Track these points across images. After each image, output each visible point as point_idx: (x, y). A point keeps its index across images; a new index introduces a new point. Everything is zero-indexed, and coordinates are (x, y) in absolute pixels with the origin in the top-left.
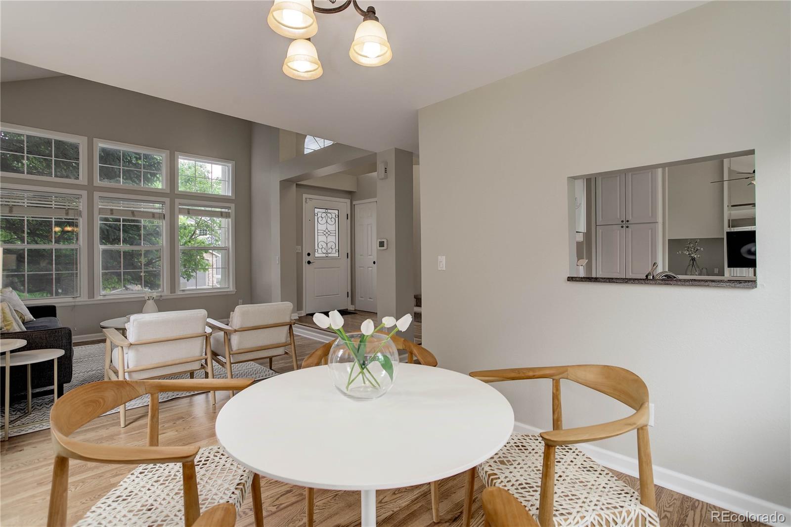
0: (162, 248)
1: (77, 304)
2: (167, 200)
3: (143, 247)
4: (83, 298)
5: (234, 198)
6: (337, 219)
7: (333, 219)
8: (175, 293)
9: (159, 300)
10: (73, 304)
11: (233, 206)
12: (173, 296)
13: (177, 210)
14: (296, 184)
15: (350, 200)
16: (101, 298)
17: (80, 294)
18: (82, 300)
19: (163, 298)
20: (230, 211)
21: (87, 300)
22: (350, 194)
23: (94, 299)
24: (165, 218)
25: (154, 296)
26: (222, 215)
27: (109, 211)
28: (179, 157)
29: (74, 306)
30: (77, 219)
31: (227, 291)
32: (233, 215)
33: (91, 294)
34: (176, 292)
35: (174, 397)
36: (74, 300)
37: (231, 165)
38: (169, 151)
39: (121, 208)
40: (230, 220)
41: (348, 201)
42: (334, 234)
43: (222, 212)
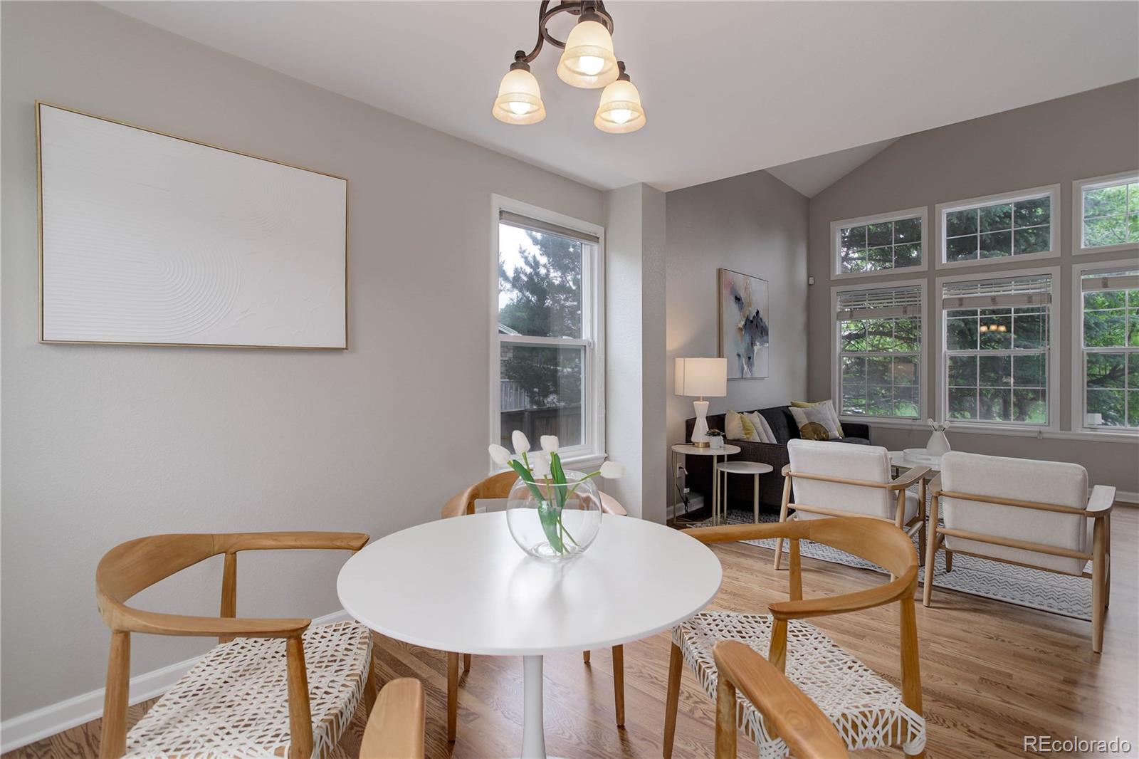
0: (1047, 353)
1: (914, 428)
2: (1055, 270)
3: (1013, 350)
12: (1065, 435)
13: (1076, 285)
17: (921, 416)
19: (1045, 436)
24: (1052, 300)
25: (946, 427)
27: (958, 302)
34: (1071, 429)
35: (872, 568)
39: (977, 295)
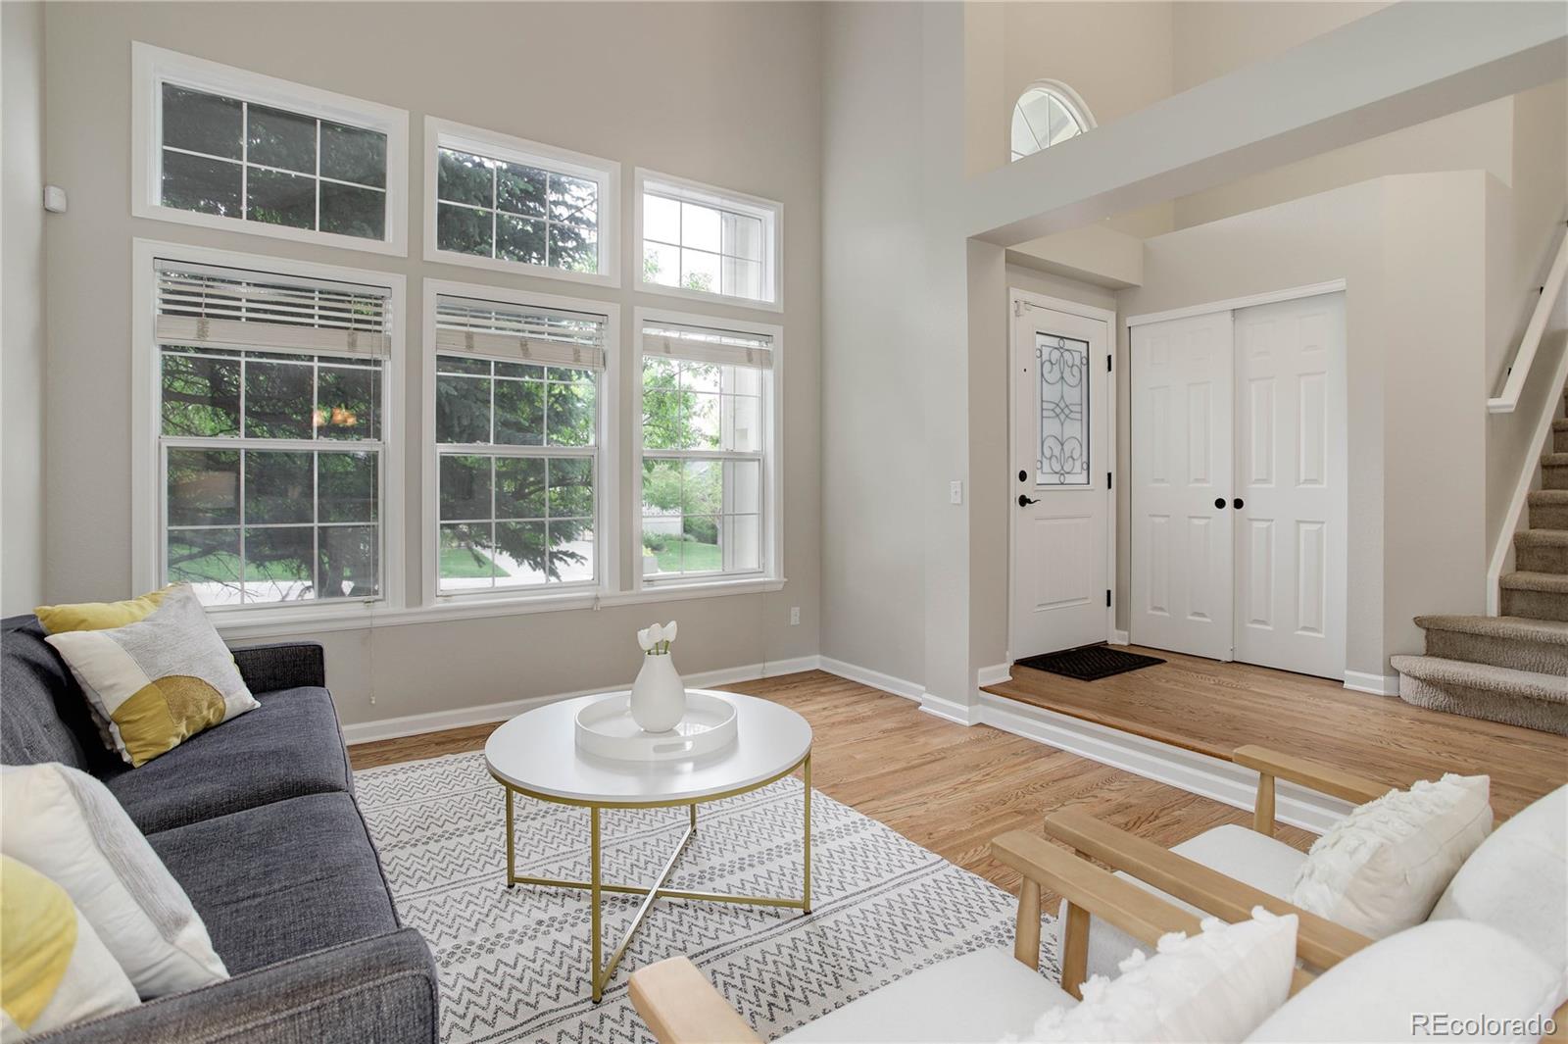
0: (596, 454)
1: (377, 622)
2: (613, 310)
3: (549, 447)
4: (391, 606)
5: (781, 310)
6: (1084, 368)
7: (1076, 370)
8: (632, 588)
9: (592, 609)
10: (366, 623)
11: (777, 331)
12: (627, 598)
13: (638, 343)
14: (1007, 250)
15: (1114, 314)
16: (439, 604)
17: (384, 595)
18: (391, 610)
19: (603, 603)
20: (770, 347)
21: (405, 610)
22: (1116, 293)
23: (426, 607)
24: (608, 363)
26: (750, 357)
27: (463, 339)
28: (647, 184)
29: (370, 629)
30: (377, 363)
31: (764, 584)
32: (778, 359)
33: (416, 592)
34: (635, 586)
36: (368, 613)
37: (772, 213)
38: (619, 164)
39: (493, 331)
40: (769, 374)
41: (1111, 317)
42: (1078, 416)
43: (749, 351)
